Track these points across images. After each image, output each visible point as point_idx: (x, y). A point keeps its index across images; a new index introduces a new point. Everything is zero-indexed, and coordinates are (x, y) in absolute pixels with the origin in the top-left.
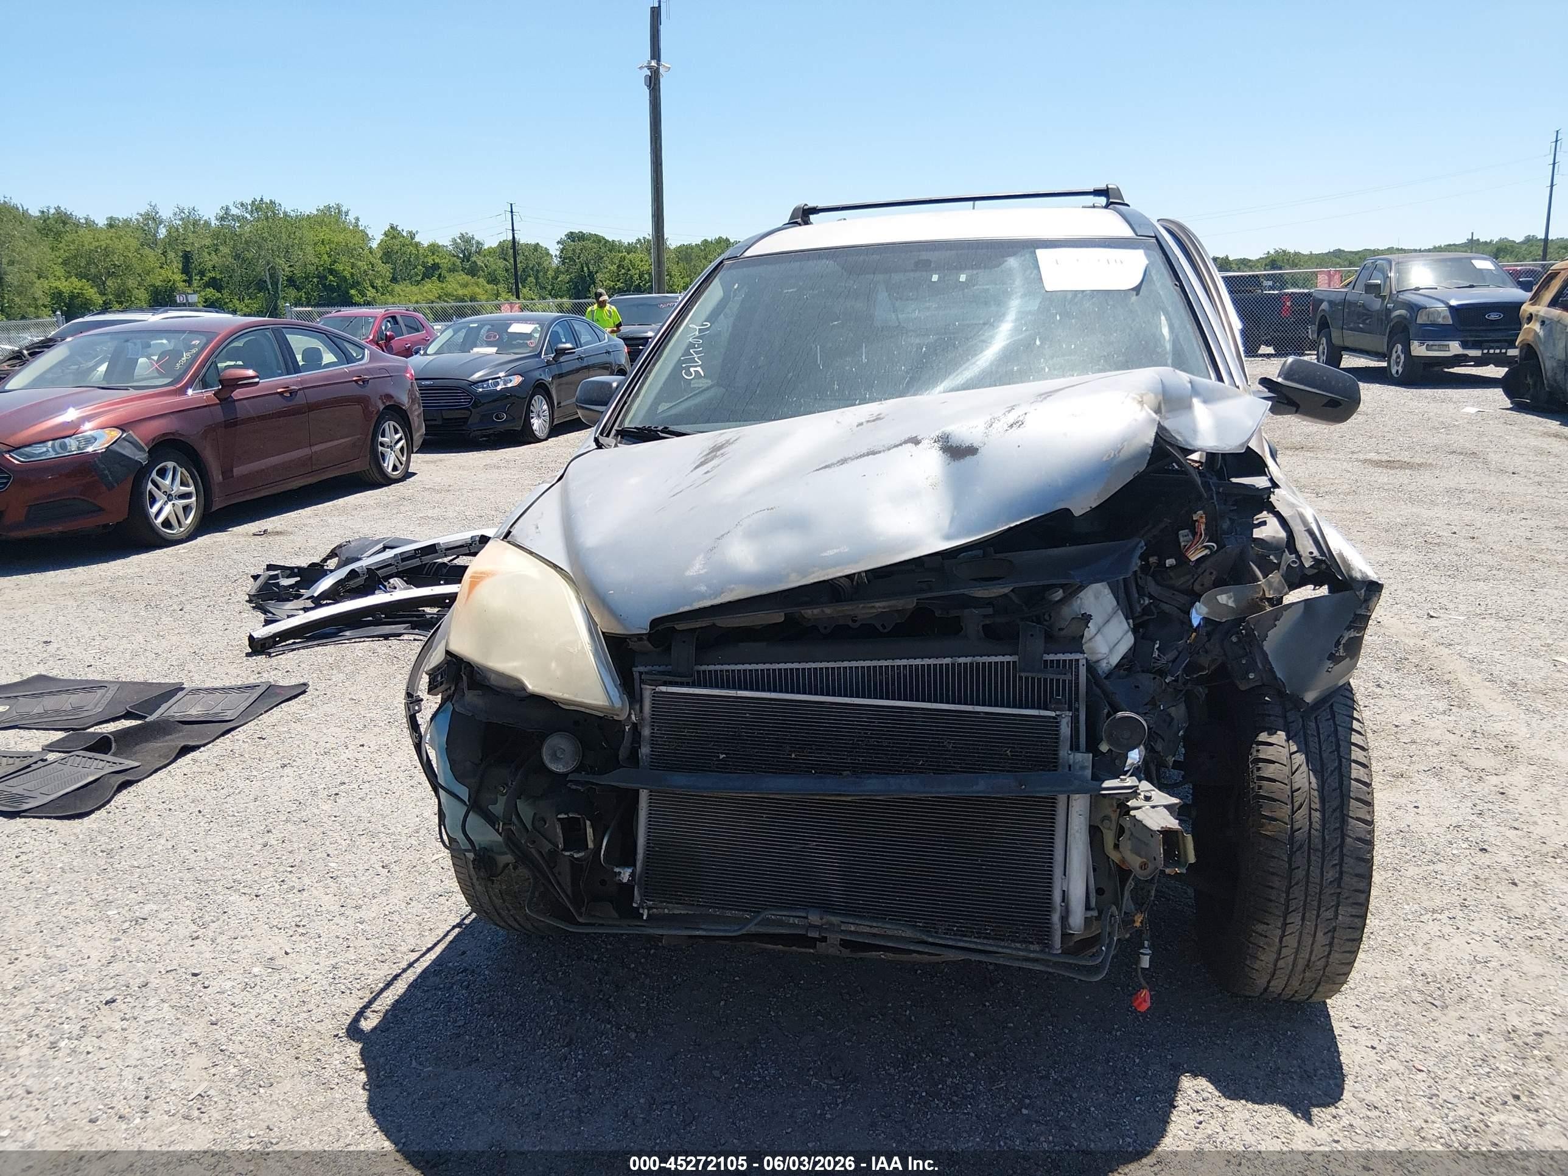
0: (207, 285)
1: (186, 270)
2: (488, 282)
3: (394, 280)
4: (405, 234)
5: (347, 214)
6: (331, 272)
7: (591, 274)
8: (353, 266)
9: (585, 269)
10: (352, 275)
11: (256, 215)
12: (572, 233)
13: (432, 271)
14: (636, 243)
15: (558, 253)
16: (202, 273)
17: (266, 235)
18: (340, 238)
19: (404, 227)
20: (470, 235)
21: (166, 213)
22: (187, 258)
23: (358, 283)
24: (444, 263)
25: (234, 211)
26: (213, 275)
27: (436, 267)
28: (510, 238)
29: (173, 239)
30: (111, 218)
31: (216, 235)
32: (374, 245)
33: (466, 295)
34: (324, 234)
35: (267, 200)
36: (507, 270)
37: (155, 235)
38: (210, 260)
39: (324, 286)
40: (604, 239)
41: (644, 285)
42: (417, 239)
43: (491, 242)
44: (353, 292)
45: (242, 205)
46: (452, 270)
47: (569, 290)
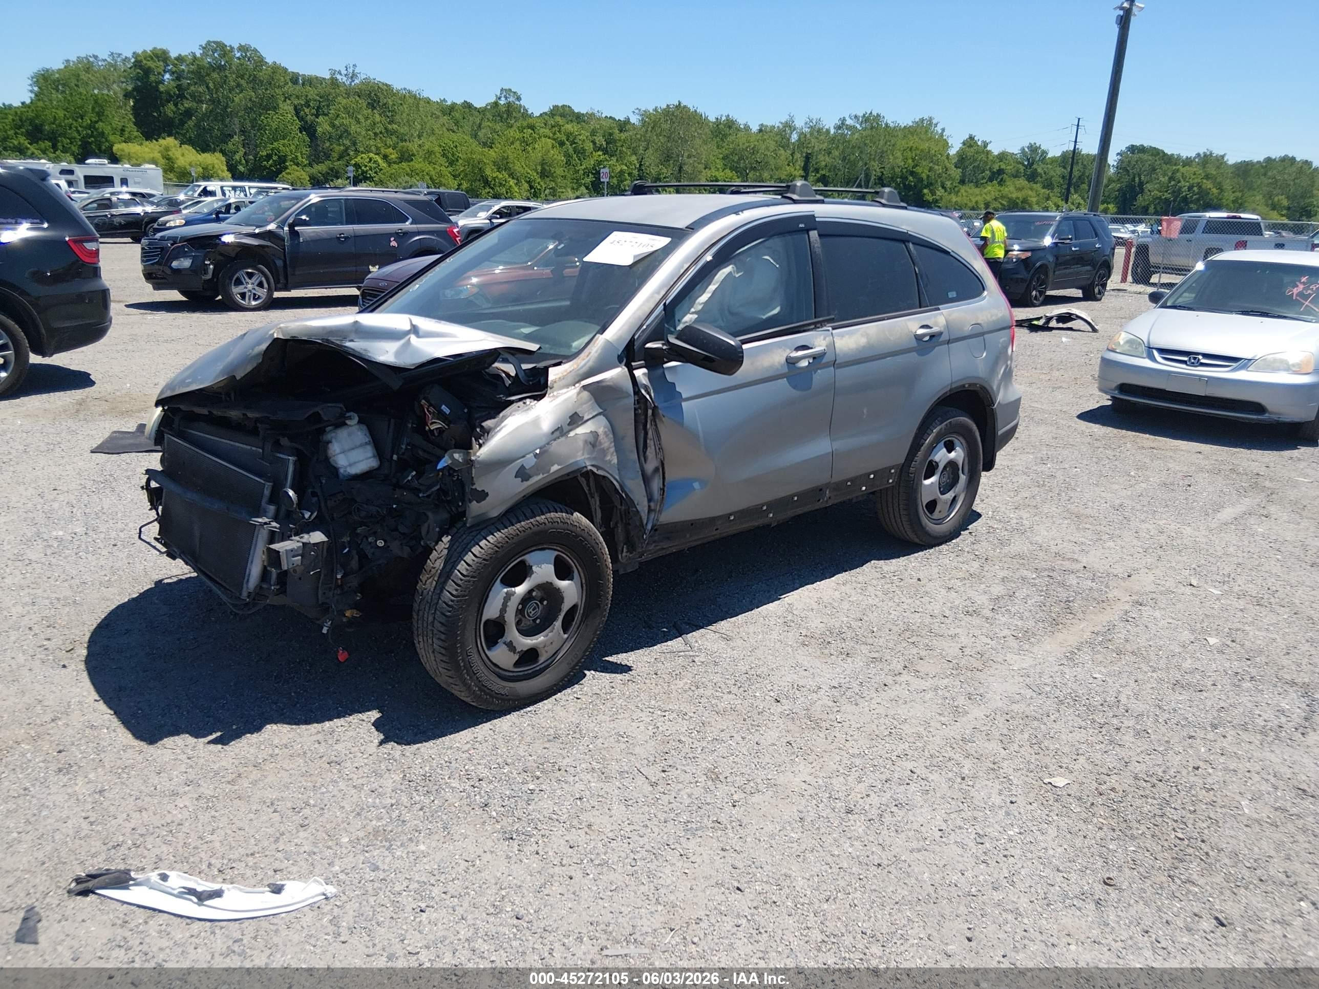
0: (818, 180)
1: (805, 168)
2: (1044, 187)
3: (962, 182)
4: (979, 143)
5: (936, 125)
6: (912, 173)
7: (1141, 184)
8: (931, 169)
9: (1137, 179)
10: (928, 176)
11: (864, 125)
12: (1133, 146)
13: (997, 176)
14: (1195, 158)
15: (1115, 164)
16: (817, 170)
17: (868, 142)
18: (925, 146)
19: (980, 138)
20: (1038, 145)
21: (799, 123)
22: (808, 158)
23: (931, 184)
24: (1009, 169)
25: (849, 122)
26: (823, 172)
27: (1001, 171)
28: (1072, 149)
29: (803, 140)
30: (762, 125)
31: (833, 140)
32: (953, 152)
33: (1018, 198)
34: (913, 142)
35: (875, 113)
36: (1063, 177)
37: (789, 140)
38: (823, 160)
39: (904, 185)
40: (1163, 152)
41: (1192, 197)
42: (989, 148)
43: (1055, 152)
44: (926, 191)
45: (856, 117)
46: (1016, 176)
47: (1116, 198)
